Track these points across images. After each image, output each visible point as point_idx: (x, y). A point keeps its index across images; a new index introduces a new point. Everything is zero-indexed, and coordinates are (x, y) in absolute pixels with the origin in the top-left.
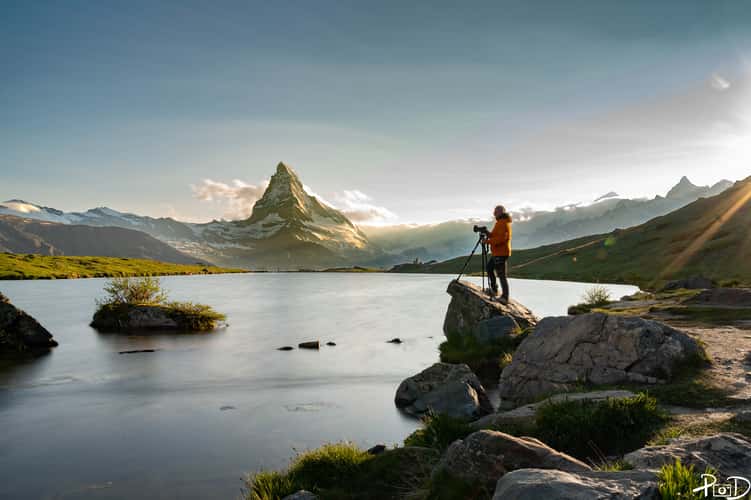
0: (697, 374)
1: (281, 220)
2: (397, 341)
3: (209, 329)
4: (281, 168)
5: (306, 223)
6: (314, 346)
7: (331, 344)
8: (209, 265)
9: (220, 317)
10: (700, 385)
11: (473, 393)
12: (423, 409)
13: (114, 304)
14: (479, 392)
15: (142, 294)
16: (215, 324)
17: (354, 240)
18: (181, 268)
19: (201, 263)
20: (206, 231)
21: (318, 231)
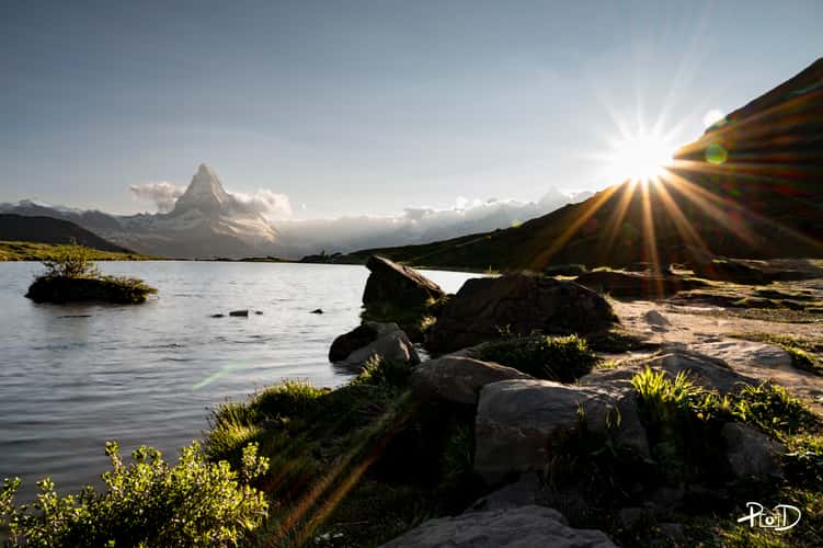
0: (611, 327)
1: (201, 214)
2: (319, 312)
3: (142, 301)
4: (203, 168)
5: (225, 218)
6: (244, 314)
7: (259, 313)
8: (133, 253)
9: (153, 291)
10: (615, 334)
11: (403, 346)
12: (358, 361)
13: (50, 276)
14: (408, 346)
15: (77, 269)
16: (148, 297)
17: (267, 234)
18: (109, 254)
19: (125, 251)
20: (131, 222)
21: (235, 225)
